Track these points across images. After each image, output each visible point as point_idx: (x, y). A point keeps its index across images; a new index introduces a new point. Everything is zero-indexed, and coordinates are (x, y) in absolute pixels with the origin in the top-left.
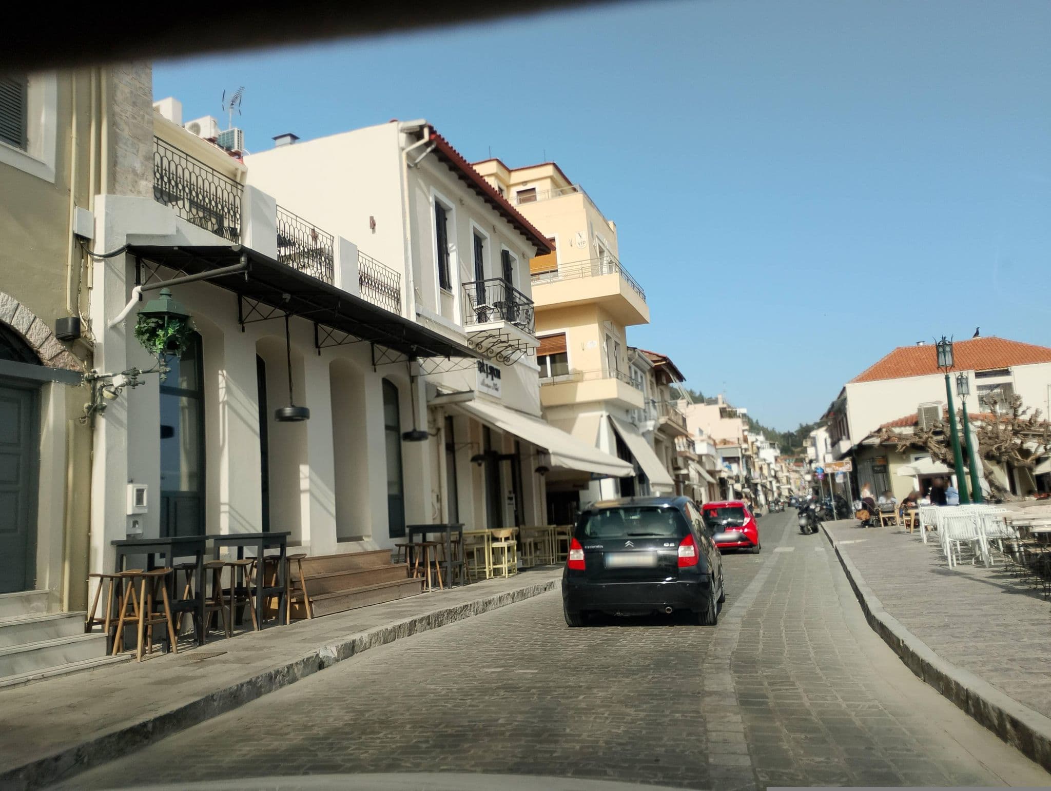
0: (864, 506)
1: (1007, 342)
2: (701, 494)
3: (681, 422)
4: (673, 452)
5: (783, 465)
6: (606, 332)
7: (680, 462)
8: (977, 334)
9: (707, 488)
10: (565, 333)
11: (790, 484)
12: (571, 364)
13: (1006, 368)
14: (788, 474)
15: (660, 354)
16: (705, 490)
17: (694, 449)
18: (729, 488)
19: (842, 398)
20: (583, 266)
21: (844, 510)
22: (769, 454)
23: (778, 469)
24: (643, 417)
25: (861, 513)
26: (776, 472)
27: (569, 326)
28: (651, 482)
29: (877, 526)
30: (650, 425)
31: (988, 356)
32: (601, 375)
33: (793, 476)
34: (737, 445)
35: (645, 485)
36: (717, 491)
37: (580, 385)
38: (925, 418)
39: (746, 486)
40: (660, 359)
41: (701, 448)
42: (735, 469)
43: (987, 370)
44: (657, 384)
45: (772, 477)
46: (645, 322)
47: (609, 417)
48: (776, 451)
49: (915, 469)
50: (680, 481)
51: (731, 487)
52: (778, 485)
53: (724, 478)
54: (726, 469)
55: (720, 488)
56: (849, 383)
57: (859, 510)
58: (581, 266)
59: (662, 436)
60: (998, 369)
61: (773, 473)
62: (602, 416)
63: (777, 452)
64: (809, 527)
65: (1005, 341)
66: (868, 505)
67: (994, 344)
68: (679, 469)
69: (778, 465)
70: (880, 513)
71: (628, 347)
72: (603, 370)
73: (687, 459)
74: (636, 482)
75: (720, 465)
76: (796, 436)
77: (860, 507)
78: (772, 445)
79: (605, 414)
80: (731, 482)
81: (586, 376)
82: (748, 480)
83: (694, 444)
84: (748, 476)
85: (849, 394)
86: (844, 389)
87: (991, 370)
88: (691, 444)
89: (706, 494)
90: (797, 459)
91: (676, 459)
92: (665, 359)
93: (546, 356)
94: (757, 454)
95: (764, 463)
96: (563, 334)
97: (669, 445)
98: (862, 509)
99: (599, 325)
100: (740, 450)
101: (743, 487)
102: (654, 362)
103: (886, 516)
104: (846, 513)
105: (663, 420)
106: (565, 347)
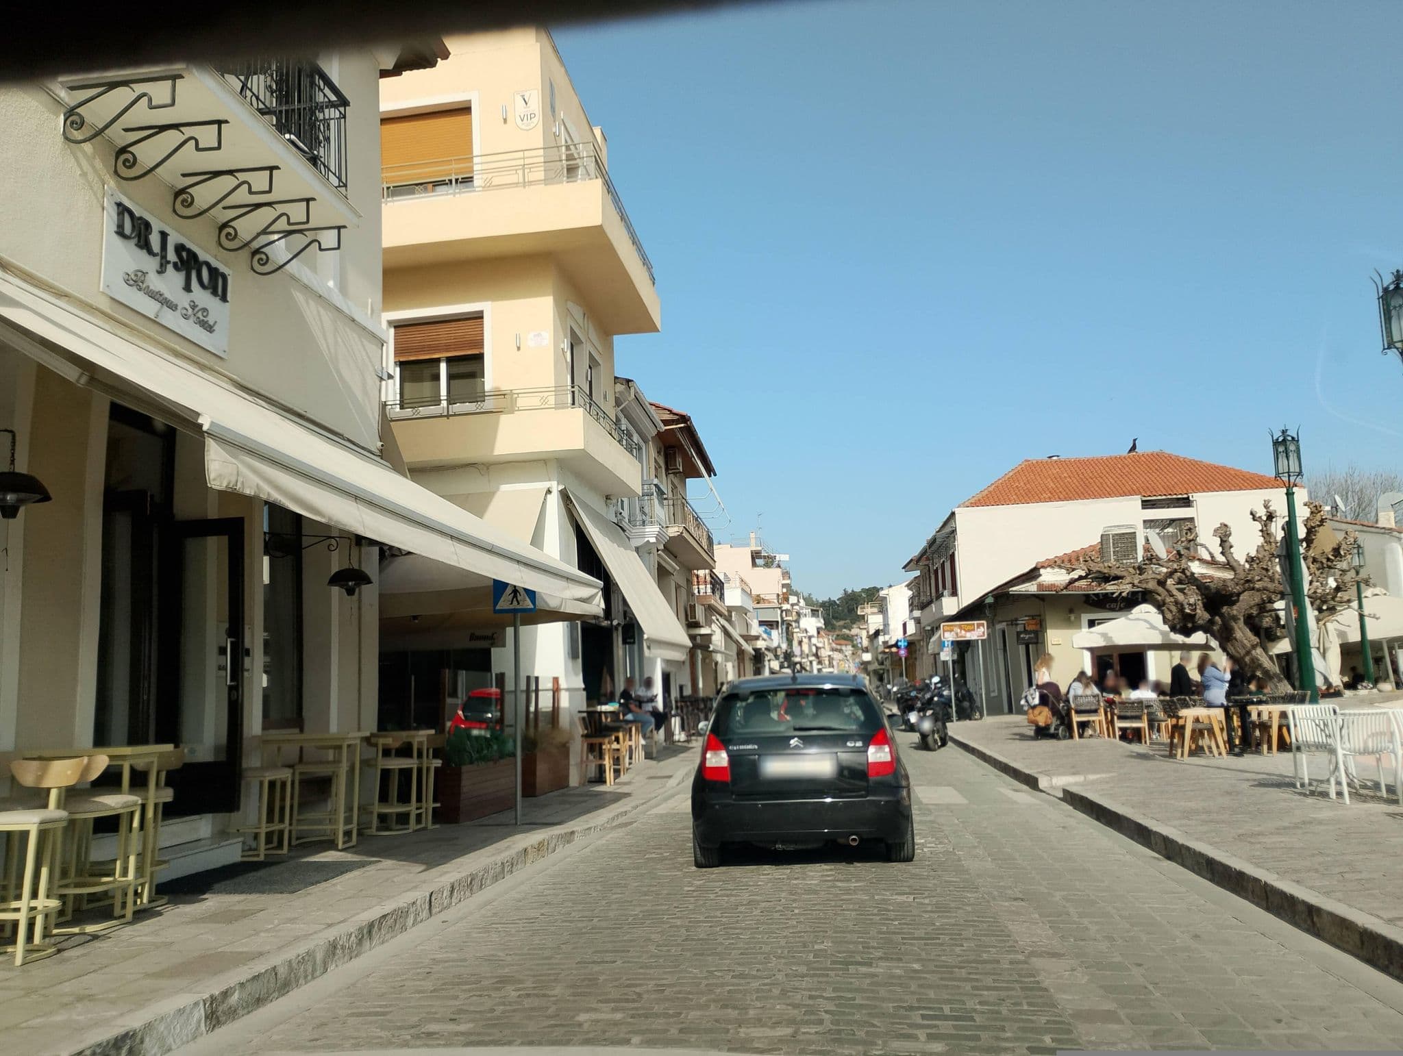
0: (1044, 700)
1: (1181, 459)
2: (727, 673)
3: (705, 543)
4: (688, 595)
5: (826, 640)
6: (570, 322)
7: (700, 615)
8: (1134, 448)
9: (736, 664)
10: (482, 312)
11: (833, 667)
12: (492, 378)
13: (1185, 496)
14: (831, 653)
15: (675, 410)
16: (733, 667)
17: (722, 597)
18: (765, 666)
19: (948, 529)
20: (527, 161)
21: (966, 704)
22: (811, 624)
23: (820, 645)
24: (639, 517)
25: (1037, 711)
26: (818, 648)
27: (493, 300)
28: (645, 636)
29: (1065, 738)
30: (651, 533)
31: (1158, 478)
32: (552, 400)
33: (836, 655)
34: (777, 605)
35: (636, 647)
36: (749, 667)
37: (504, 418)
38: (1114, 552)
39: (786, 665)
40: (676, 417)
41: (733, 597)
42: (776, 638)
43: (1159, 498)
44: (667, 469)
45: (814, 655)
46: (654, 329)
47: (565, 497)
48: (820, 621)
49: (1104, 635)
50: (700, 645)
51: (766, 663)
52: (820, 667)
53: (760, 649)
54: (765, 636)
55: (754, 665)
56: (959, 507)
57: (1034, 707)
58: (521, 162)
59: (671, 564)
60: (1175, 496)
61: (814, 649)
62: (549, 492)
63: (821, 623)
64: (936, 736)
65: (1178, 458)
66: (1051, 698)
67: (1160, 461)
68: (696, 625)
69: (821, 639)
70: (1073, 712)
71: (616, 378)
72: (558, 389)
73: (710, 609)
74: (618, 639)
75: (756, 630)
76: (838, 606)
77: (1037, 701)
78: (814, 613)
79: (556, 487)
80: (770, 655)
81: (521, 402)
82: (788, 656)
83: (722, 588)
84: (789, 651)
85: (961, 523)
86: (953, 514)
87: (1164, 497)
88: (717, 585)
89: (734, 671)
90: (838, 635)
91: (693, 608)
92: (684, 419)
93: (438, 361)
94: (797, 621)
95: (805, 635)
96: (478, 317)
97: (683, 583)
98: (1040, 704)
99: (555, 300)
100: (779, 612)
101: (782, 667)
102: (666, 422)
103: (1084, 718)
104: (969, 711)
105: (673, 531)
106: (480, 343)
